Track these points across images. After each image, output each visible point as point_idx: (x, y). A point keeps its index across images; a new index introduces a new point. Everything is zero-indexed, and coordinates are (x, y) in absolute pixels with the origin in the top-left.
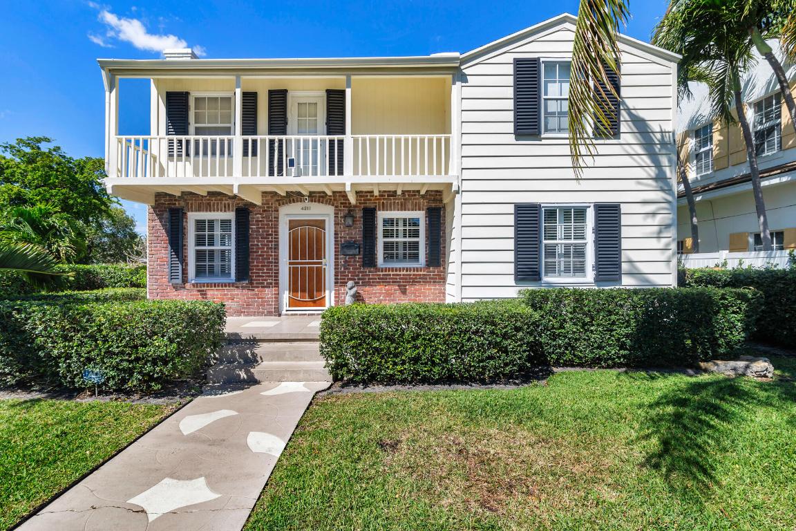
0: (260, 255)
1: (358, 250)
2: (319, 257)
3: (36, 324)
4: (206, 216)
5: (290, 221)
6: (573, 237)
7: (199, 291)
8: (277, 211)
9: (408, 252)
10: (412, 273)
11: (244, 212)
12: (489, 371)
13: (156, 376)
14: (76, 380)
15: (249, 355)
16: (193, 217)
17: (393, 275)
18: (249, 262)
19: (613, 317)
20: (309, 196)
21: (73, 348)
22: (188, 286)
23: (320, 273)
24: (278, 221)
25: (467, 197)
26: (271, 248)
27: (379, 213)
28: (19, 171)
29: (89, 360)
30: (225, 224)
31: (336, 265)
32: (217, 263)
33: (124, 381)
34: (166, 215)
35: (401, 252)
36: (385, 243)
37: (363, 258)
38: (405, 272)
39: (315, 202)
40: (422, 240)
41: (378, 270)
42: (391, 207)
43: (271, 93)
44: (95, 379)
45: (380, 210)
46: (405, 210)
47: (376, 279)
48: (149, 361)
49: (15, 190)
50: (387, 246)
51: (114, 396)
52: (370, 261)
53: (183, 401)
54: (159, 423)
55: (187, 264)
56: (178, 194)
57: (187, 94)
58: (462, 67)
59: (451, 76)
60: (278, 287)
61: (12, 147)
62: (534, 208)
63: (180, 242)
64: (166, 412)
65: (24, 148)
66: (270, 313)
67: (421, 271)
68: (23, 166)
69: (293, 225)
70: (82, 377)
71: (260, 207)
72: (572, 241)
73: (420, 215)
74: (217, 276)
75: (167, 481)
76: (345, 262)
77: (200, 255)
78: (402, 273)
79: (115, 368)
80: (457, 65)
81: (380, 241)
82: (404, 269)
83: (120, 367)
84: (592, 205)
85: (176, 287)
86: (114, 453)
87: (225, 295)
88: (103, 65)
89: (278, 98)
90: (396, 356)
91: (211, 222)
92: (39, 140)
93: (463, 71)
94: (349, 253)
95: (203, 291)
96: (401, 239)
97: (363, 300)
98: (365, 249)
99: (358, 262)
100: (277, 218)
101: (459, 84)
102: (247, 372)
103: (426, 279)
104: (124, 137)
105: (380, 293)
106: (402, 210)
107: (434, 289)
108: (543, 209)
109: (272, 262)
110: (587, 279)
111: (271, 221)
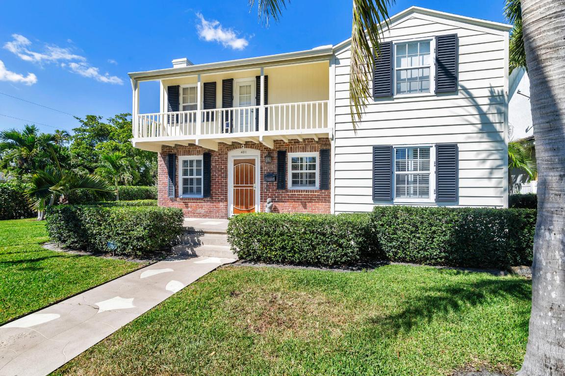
0: (217, 182)
1: (274, 178)
2: (252, 183)
3: (86, 217)
4: (188, 158)
5: (235, 160)
6: (418, 169)
7: (183, 202)
8: (227, 154)
9: (308, 179)
10: (310, 193)
11: (208, 155)
12: (331, 259)
13: (138, 247)
14: (104, 247)
15: (196, 240)
16: (181, 159)
17: (297, 195)
18: (210, 186)
19: (433, 228)
20: (245, 145)
21: (102, 230)
22: (178, 199)
23: (252, 193)
24: (227, 160)
25: (339, 142)
26: (223, 177)
27: (288, 154)
28: (117, 133)
29: (109, 237)
30: (198, 162)
31: (262, 188)
32: (195, 186)
33: (125, 249)
34: (167, 158)
35: (304, 179)
36: (293, 174)
37: (278, 184)
38: (305, 193)
39: (249, 148)
40: (317, 171)
41: (287, 191)
42: (296, 150)
43: (224, 81)
44: (112, 247)
45: (289, 152)
46: (306, 151)
47: (286, 197)
48: (135, 239)
49: (114, 143)
50: (295, 176)
51: (121, 257)
52: (282, 185)
53: (151, 262)
54: (133, 272)
55: (178, 187)
56: (173, 146)
57: (178, 86)
58: (336, 54)
59: (328, 61)
60: (227, 201)
61: (113, 120)
62: (389, 148)
63: (174, 173)
64: (140, 267)
65: (119, 120)
66: (222, 217)
67: (316, 192)
68: (118, 130)
69: (236, 162)
70: (107, 245)
71: (217, 152)
72: (418, 172)
73: (316, 155)
74: (194, 194)
75: (118, 298)
76: (267, 186)
77: (185, 181)
78: (303, 193)
79: (120, 242)
80: (332, 53)
81: (290, 172)
82: (304, 191)
83: (123, 241)
84: (434, 145)
85: (172, 200)
86: (103, 283)
87: (198, 205)
88: (131, 76)
89: (228, 84)
90: (272, 245)
91: (192, 162)
92: (126, 115)
93: (337, 57)
94: (268, 180)
95: (186, 202)
96: (304, 171)
97: (278, 210)
98: (279, 177)
99: (275, 186)
100: (227, 158)
101: (333, 66)
102: (192, 250)
103: (320, 198)
104: (141, 115)
105: (289, 207)
106: (303, 152)
107: (325, 205)
108: (395, 149)
109: (223, 186)
110: (430, 200)
111: (223, 160)
